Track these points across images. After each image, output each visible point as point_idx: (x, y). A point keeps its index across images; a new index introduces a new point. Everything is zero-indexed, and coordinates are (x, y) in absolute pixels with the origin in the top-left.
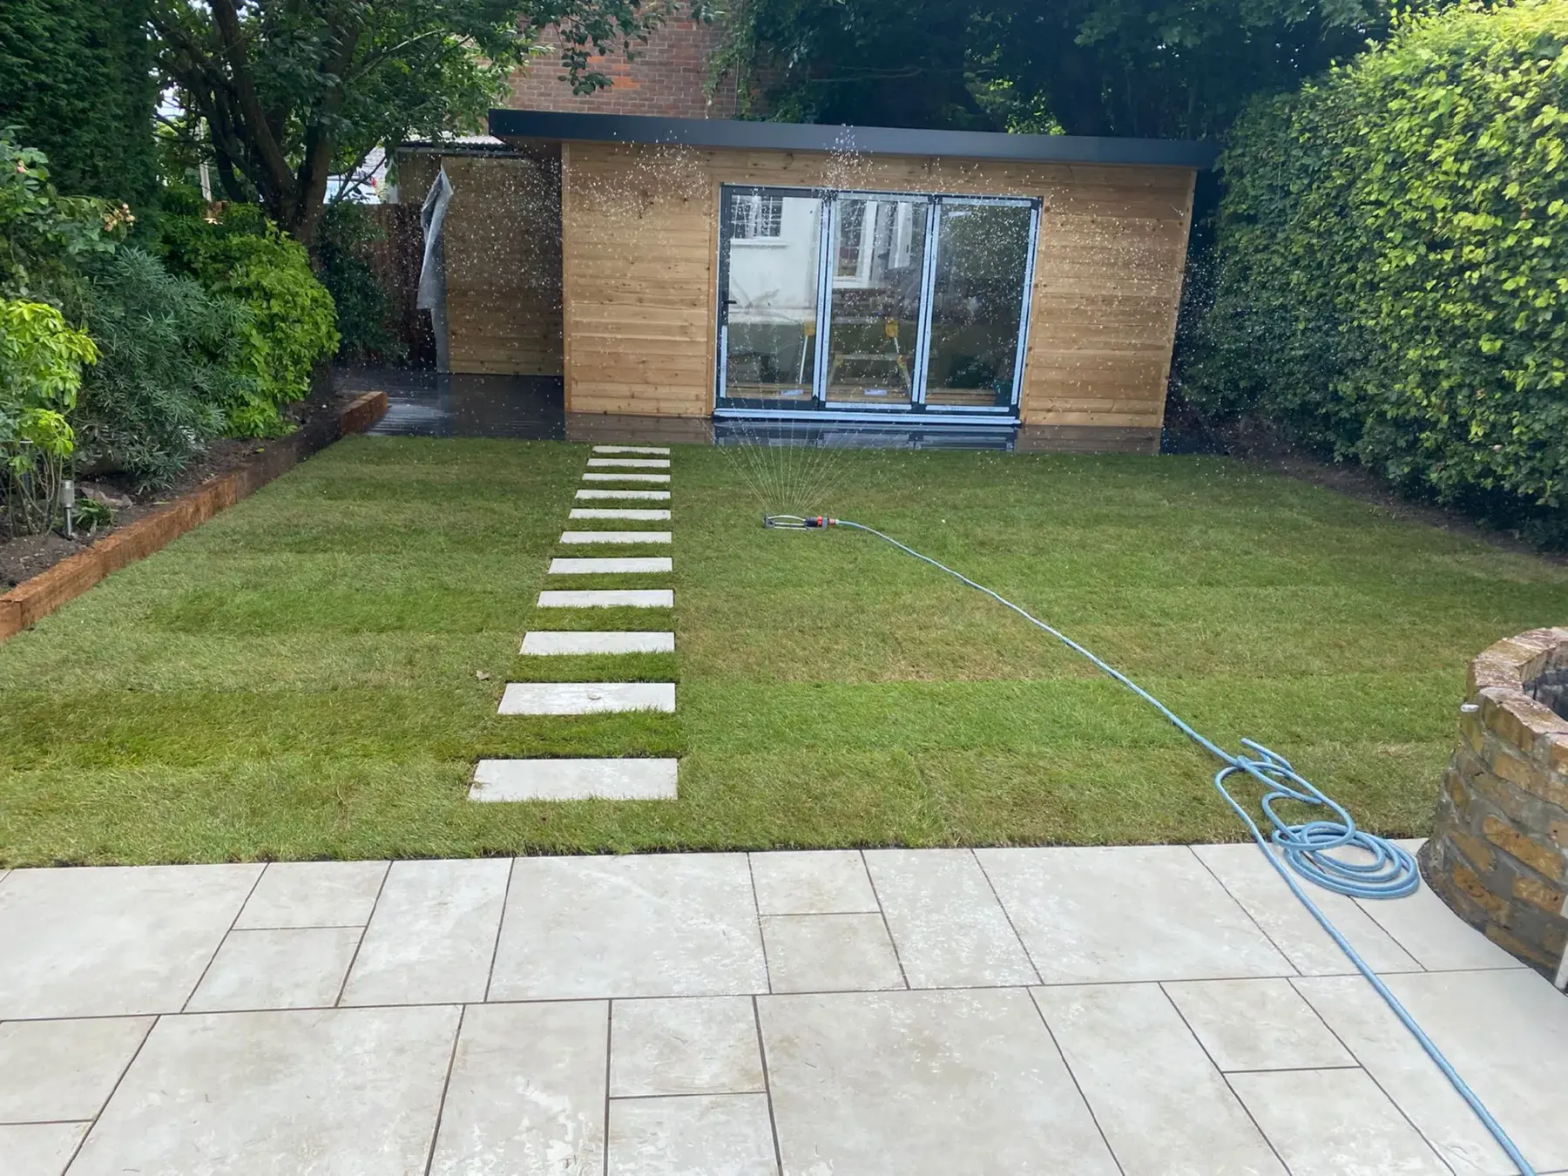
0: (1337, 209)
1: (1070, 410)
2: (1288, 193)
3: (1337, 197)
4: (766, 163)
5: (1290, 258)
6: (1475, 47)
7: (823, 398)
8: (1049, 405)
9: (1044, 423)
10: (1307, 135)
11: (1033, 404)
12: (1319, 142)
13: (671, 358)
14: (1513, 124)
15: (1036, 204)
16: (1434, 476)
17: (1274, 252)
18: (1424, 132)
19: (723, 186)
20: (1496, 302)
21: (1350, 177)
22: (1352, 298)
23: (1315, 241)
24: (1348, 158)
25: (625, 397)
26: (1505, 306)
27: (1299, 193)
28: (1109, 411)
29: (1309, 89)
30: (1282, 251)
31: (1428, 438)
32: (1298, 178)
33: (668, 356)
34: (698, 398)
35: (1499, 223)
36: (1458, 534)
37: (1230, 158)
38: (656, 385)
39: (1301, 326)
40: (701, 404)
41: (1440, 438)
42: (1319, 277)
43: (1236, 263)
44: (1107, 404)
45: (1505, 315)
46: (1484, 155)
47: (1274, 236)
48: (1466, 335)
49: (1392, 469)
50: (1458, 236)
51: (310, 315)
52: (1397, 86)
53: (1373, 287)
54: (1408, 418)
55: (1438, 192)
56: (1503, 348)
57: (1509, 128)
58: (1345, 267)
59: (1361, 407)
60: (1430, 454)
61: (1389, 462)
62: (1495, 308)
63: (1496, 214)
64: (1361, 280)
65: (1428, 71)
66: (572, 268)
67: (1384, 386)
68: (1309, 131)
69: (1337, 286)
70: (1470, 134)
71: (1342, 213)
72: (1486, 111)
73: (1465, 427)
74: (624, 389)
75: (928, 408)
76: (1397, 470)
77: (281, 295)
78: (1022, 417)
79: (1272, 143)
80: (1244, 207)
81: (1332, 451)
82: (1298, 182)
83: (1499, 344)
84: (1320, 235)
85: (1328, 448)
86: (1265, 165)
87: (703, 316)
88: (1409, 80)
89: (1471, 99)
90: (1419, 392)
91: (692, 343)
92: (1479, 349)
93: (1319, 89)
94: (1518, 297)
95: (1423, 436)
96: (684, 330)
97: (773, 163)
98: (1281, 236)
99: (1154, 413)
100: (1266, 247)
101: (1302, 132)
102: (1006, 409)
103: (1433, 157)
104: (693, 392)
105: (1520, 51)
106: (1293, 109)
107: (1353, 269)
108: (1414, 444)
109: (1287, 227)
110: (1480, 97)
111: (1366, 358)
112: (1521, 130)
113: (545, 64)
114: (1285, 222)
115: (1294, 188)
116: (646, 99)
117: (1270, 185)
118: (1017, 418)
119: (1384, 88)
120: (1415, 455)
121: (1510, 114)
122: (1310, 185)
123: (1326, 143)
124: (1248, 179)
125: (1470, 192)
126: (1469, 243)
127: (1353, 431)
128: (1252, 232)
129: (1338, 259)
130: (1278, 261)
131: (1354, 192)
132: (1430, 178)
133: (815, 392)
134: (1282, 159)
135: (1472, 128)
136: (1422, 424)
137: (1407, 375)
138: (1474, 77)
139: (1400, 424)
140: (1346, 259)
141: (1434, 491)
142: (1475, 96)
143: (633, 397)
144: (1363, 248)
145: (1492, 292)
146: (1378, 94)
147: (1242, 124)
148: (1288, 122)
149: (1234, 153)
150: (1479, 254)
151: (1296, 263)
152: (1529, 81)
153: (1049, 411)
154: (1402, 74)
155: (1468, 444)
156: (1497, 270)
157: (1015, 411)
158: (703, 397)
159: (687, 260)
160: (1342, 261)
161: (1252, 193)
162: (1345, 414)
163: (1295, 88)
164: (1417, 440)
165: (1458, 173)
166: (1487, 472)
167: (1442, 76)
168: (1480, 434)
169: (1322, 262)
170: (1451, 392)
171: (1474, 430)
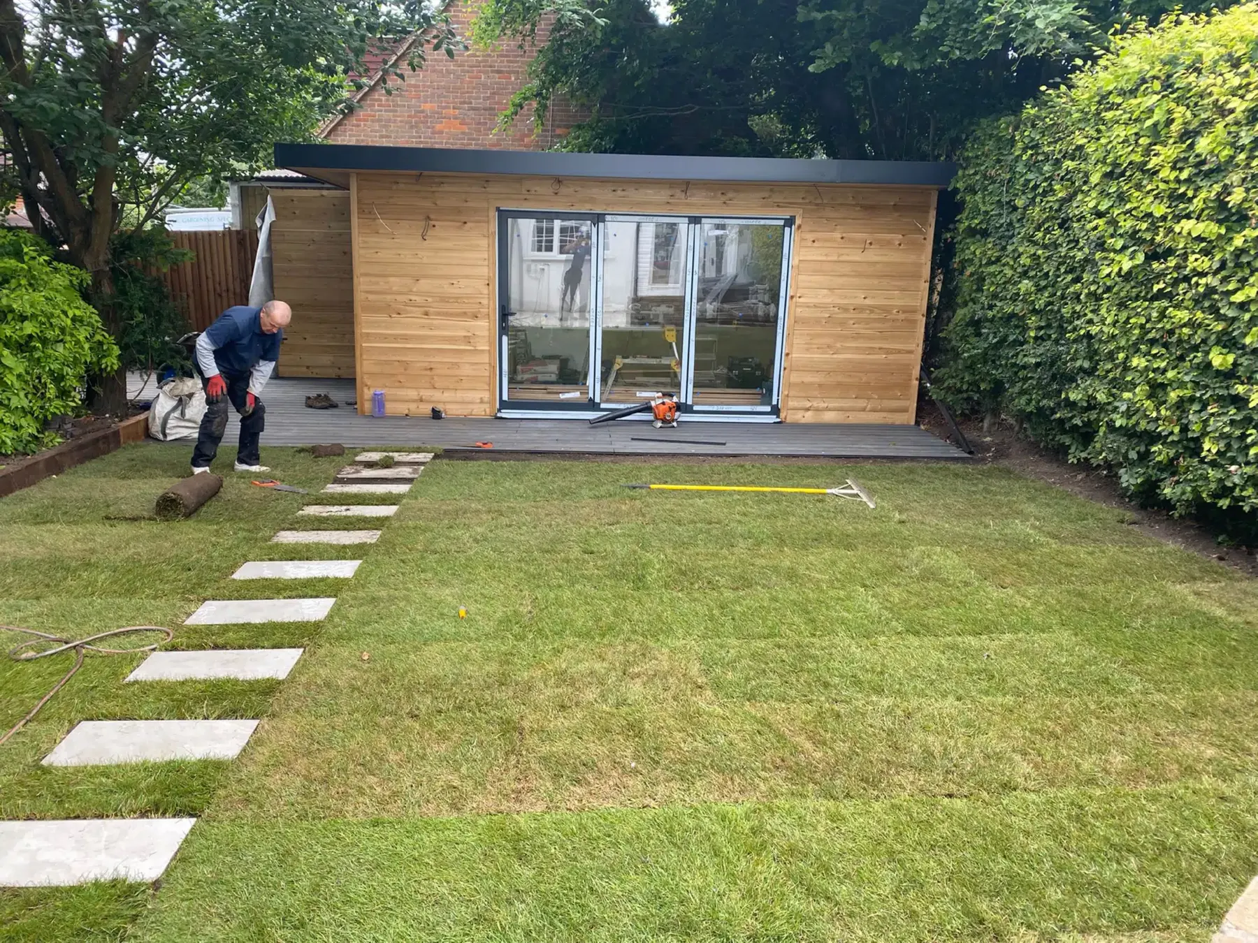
0: (1059, 221)
1: (827, 409)
2: (1015, 208)
3: (1059, 210)
4: (537, 188)
5: (1019, 270)
6: (1189, 54)
7: (597, 400)
8: (808, 404)
9: (803, 421)
10: (1030, 152)
11: (791, 404)
12: (1040, 158)
13: (456, 365)
14: (1233, 129)
15: (790, 222)
16: (1167, 491)
17: (1004, 265)
18: (1141, 141)
19: (498, 209)
20: (1225, 315)
21: (1071, 190)
22: (1078, 308)
23: (1040, 252)
24: (1068, 172)
25: (414, 401)
26: (1234, 319)
27: (1025, 208)
28: (864, 410)
29: (1030, 110)
30: (1012, 263)
31: (1160, 452)
32: (1024, 193)
33: (456, 364)
34: (482, 402)
35: (1223, 231)
36: (1194, 553)
37: (964, 176)
38: (444, 389)
39: (1032, 334)
40: (486, 406)
41: (1172, 453)
42: (1045, 287)
43: (972, 275)
44: (861, 403)
45: (1234, 330)
46: (1203, 162)
47: (1004, 248)
48: (1195, 348)
49: (1125, 478)
50: (1181, 246)
51: (72, 335)
52: (1111, 99)
53: (1097, 298)
54: (1138, 429)
55: (1157, 201)
56: (1235, 364)
57: (1229, 133)
58: (1069, 277)
59: (1093, 415)
60: (1161, 467)
61: (1122, 471)
62: (1225, 320)
63: (1220, 222)
64: (1086, 291)
65: (1144, 81)
66: (362, 286)
67: (1113, 395)
68: (1031, 148)
69: (1063, 297)
70: (1189, 142)
71: (1064, 224)
72: (1203, 116)
73: (1198, 441)
74: (412, 394)
75: (695, 408)
76: (1129, 479)
77: (34, 316)
78: (783, 415)
79: (999, 161)
80: (976, 221)
81: (1067, 454)
82: (1023, 197)
83: (1231, 358)
84: (1045, 247)
85: (1063, 450)
86: (993, 182)
87: (485, 327)
88: (1122, 93)
89: (1188, 107)
90: (1147, 403)
91: (476, 351)
92: (1209, 365)
93: (1040, 109)
94: (1248, 310)
95: (1154, 449)
96: (467, 340)
97: (545, 189)
98: (1010, 248)
99: (905, 410)
100: (998, 259)
101: (1024, 150)
102: (768, 409)
103: (1150, 166)
104: (477, 396)
105: (1236, 55)
106: (1016, 128)
107: (1077, 280)
108: (1144, 457)
109: (1015, 240)
110: (1196, 104)
111: (1094, 369)
112: (1243, 134)
113: (386, 111)
114: (1013, 236)
115: (1020, 203)
116: (474, 139)
117: (999, 201)
118: (778, 417)
119: (1099, 103)
120: (1148, 467)
121: (1230, 119)
122: (1034, 199)
123: (1047, 159)
124: (980, 195)
125: (1190, 200)
126: (1193, 253)
127: (1086, 436)
128: (985, 244)
129: (1063, 270)
130: (1009, 272)
131: (1075, 205)
132: (1149, 187)
133: (591, 395)
134: (1008, 176)
135: (1189, 135)
136: (1154, 438)
137: (1135, 386)
138: (1190, 84)
139: (1130, 433)
140: (1071, 270)
141: (1167, 505)
142: (1191, 104)
143: (421, 400)
144: (1086, 260)
145: (1220, 305)
146: (1093, 108)
147: (973, 145)
148: (1012, 142)
149: (967, 172)
150: (1204, 264)
151: (1024, 274)
152: (1249, 84)
153: (808, 410)
154: (1115, 88)
155: (1202, 461)
156: (1225, 280)
157: (776, 411)
158: (486, 400)
159: (467, 277)
160: (1066, 272)
161: (983, 209)
162: (1077, 421)
163: (1017, 109)
164: (1148, 453)
165: (1178, 181)
166: (1224, 491)
167: (1157, 85)
168: (1214, 451)
169: (1048, 272)
170: (1181, 405)
171: (1206, 446)
